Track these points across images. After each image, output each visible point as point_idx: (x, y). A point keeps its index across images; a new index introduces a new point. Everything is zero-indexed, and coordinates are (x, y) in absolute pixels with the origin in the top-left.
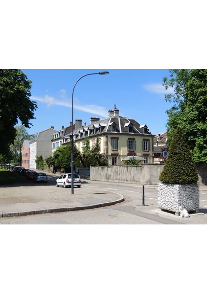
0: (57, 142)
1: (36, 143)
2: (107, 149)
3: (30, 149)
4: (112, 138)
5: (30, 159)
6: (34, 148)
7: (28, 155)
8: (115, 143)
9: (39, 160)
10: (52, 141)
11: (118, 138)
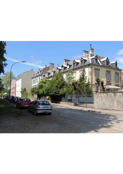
0: (36, 78)
1: (21, 79)
2: (92, 78)
3: (17, 84)
4: (95, 69)
5: (16, 91)
6: (20, 83)
7: (15, 88)
8: (97, 73)
9: (24, 91)
10: (32, 78)
11: (99, 70)
